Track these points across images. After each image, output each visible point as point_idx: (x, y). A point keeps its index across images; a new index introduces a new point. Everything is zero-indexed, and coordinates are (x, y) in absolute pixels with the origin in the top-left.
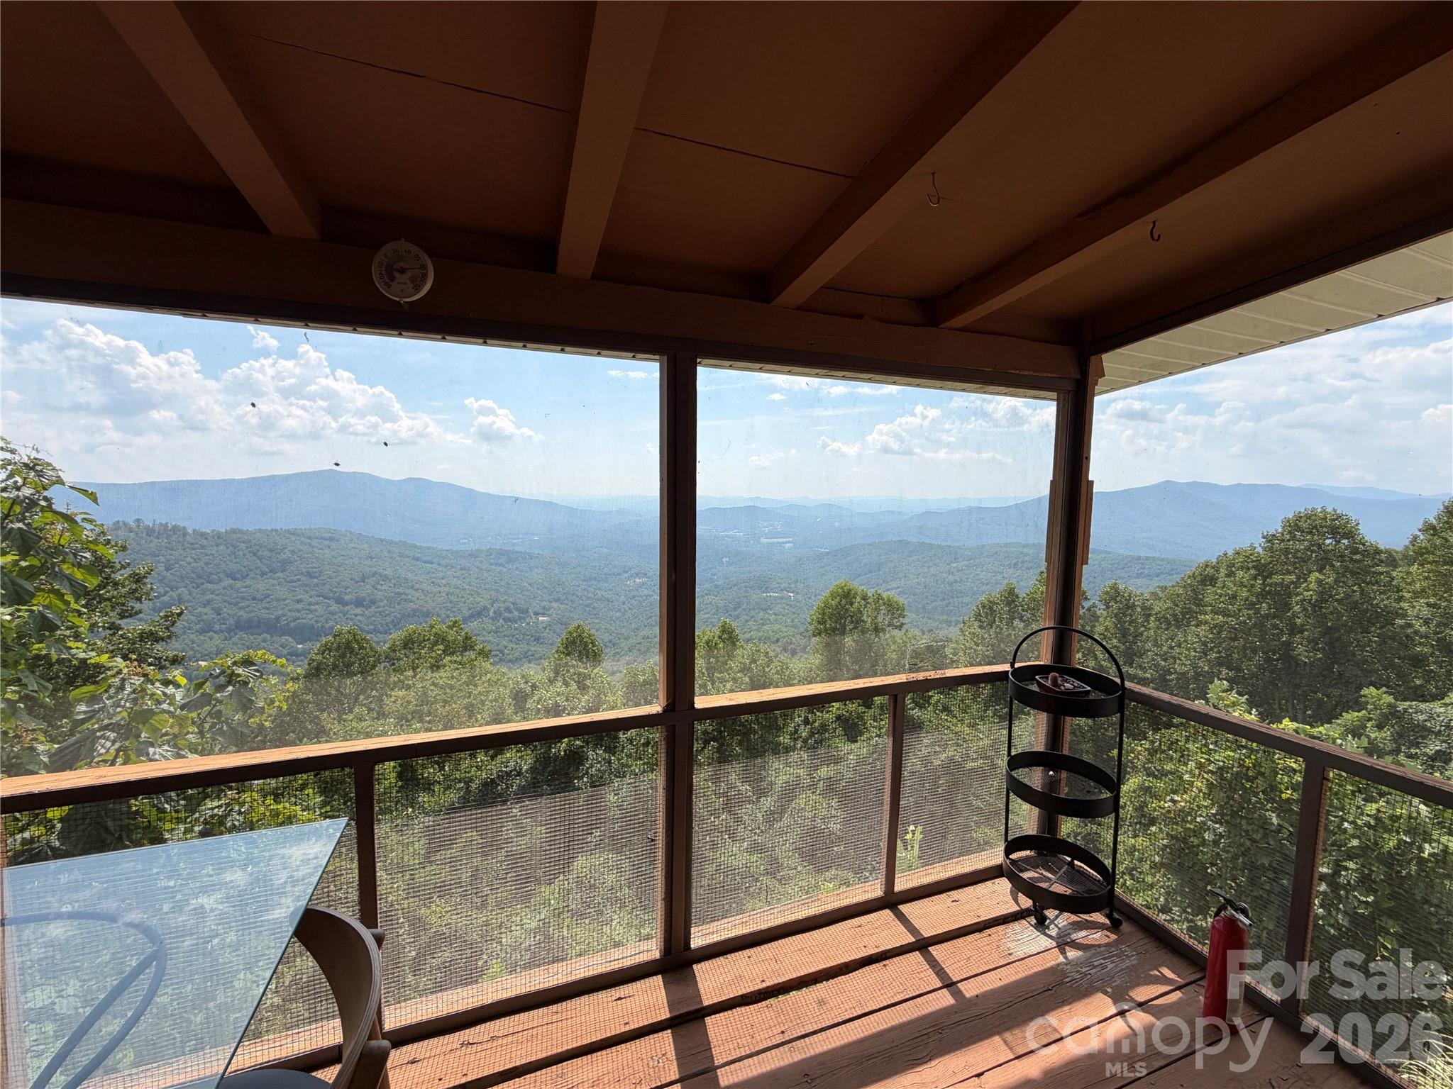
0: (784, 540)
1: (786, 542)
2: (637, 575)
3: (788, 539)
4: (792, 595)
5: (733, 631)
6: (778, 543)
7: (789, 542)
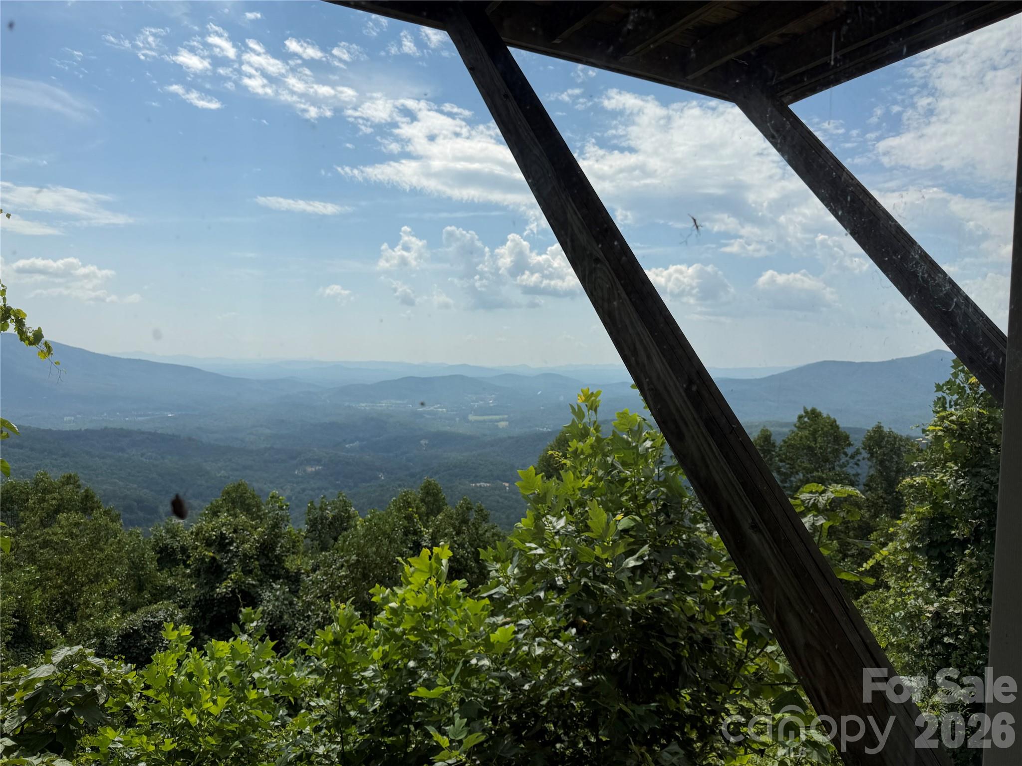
0: (497, 417)
1: (500, 420)
2: (309, 462)
3: (501, 417)
4: (507, 485)
5: (439, 492)
6: (491, 421)
7: (503, 420)
